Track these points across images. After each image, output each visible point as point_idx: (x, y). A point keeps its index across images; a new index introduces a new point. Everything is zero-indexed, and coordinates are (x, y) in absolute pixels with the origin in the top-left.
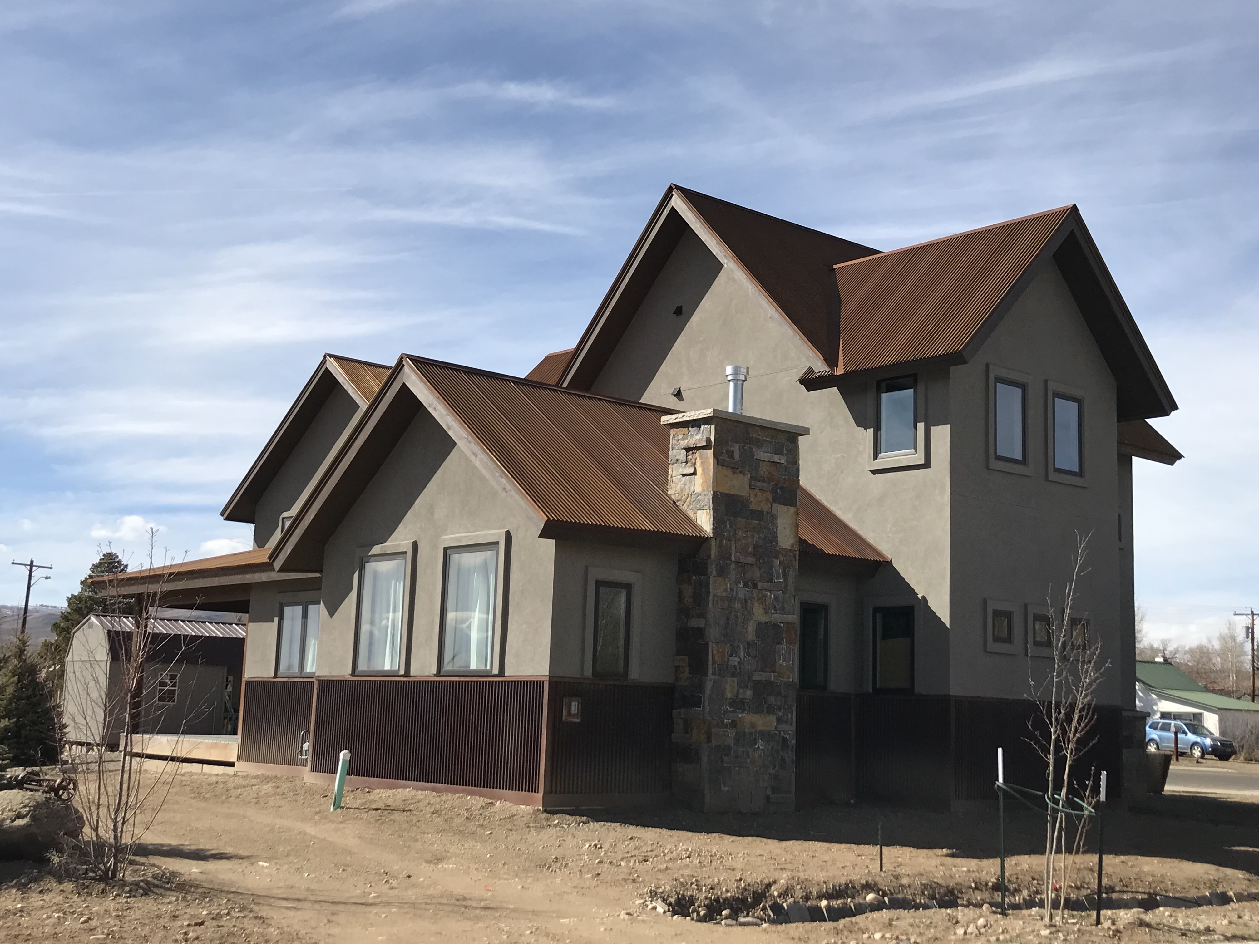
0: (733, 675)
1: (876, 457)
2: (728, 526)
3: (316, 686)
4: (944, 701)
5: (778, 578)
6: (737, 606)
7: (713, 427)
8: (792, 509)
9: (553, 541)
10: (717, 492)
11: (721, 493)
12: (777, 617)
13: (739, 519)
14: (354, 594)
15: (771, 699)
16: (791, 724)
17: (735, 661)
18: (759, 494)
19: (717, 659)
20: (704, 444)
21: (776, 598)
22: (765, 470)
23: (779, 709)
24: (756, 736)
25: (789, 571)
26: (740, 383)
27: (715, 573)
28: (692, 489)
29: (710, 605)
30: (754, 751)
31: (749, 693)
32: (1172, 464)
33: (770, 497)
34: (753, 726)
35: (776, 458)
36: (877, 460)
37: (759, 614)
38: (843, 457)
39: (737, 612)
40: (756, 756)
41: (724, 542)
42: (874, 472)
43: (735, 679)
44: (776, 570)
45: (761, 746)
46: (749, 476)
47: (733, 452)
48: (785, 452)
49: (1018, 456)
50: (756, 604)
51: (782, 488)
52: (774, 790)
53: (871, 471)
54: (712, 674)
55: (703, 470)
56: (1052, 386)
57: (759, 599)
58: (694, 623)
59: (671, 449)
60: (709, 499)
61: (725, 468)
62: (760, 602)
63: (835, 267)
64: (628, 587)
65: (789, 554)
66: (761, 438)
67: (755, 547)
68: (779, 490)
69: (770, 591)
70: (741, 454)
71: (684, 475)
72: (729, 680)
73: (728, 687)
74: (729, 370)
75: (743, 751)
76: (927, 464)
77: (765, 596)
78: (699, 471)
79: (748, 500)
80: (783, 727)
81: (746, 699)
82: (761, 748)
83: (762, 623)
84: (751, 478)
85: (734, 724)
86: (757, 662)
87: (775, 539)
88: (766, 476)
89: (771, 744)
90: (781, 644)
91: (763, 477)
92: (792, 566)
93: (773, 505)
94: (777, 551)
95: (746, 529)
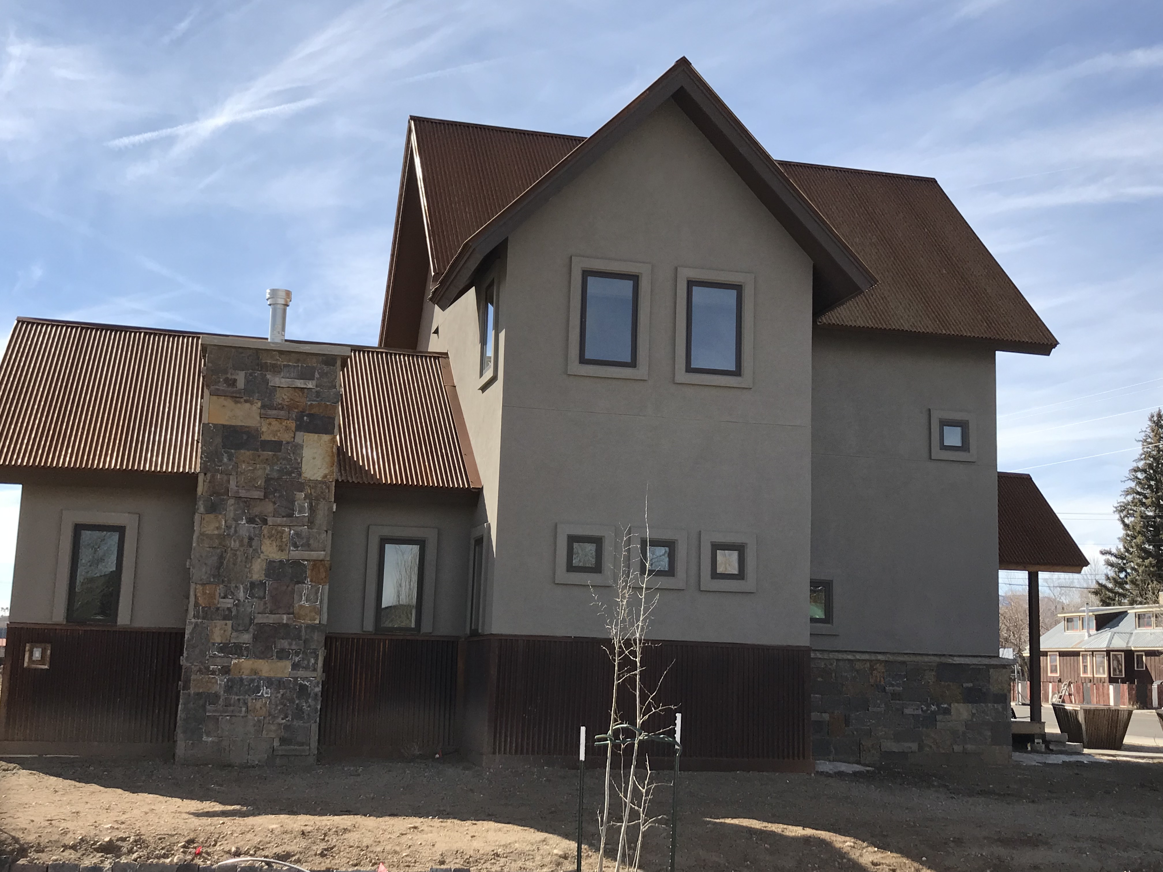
0: (225, 618)
2: (225, 460)
5: (301, 512)
6: (234, 544)
8: (326, 437)
10: (209, 423)
11: (215, 425)
12: (295, 554)
13: (242, 451)
15: (284, 644)
16: (315, 670)
17: (228, 603)
18: (274, 422)
19: (201, 601)
21: (297, 534)
22: (285, 397)
23: (297, 654)
24: (259, 682)
25: (317, 504)
26: (281, 307)
27: (202, 509)
29: (194, 543)
30: (256, 699)
31: (246, 638)
33: (292, 425)
34: (255, 672)
35: (300, 384)
37: (270, 551)
39: (236, 551)
40: (259, 704)
41: (219, 476)
43: (230, 623)
44: (298, 504)
45: (267, 693)
46: (259, 404)
47: (235, 380)
48: (317, 375)
49: (625, 358)
50: (267, 541)
51: (309, 415)
52: (283, 741)
54: (194, 617)
56: (687, 273)
57: (269, 537)
61: (223, 397)
62: (272, 539)
64: (121, 530)
65: (320, 485)
66: (279, 363)
67: (268, 480)
68: (305, 418)
69: (288, 526)
70: (248, 382)
72: (220, 623)
73: (217, 631)
75: (239, 700)
77: (281, 532)
79: (257, 430)
80: (301, 673)
81: (244, 644)
82: (265, 696)
83: (274, 562)
84: (263, 407)
85: (226, 670)
86: (265, 603)
87: (297, 469)
88: (287, 403)
89: (282, 691)
90: (304, 583)
91: (281, 404)
92: (324, 499)
93: (298, 433)
94: (302, 483)
95: (253, 462)
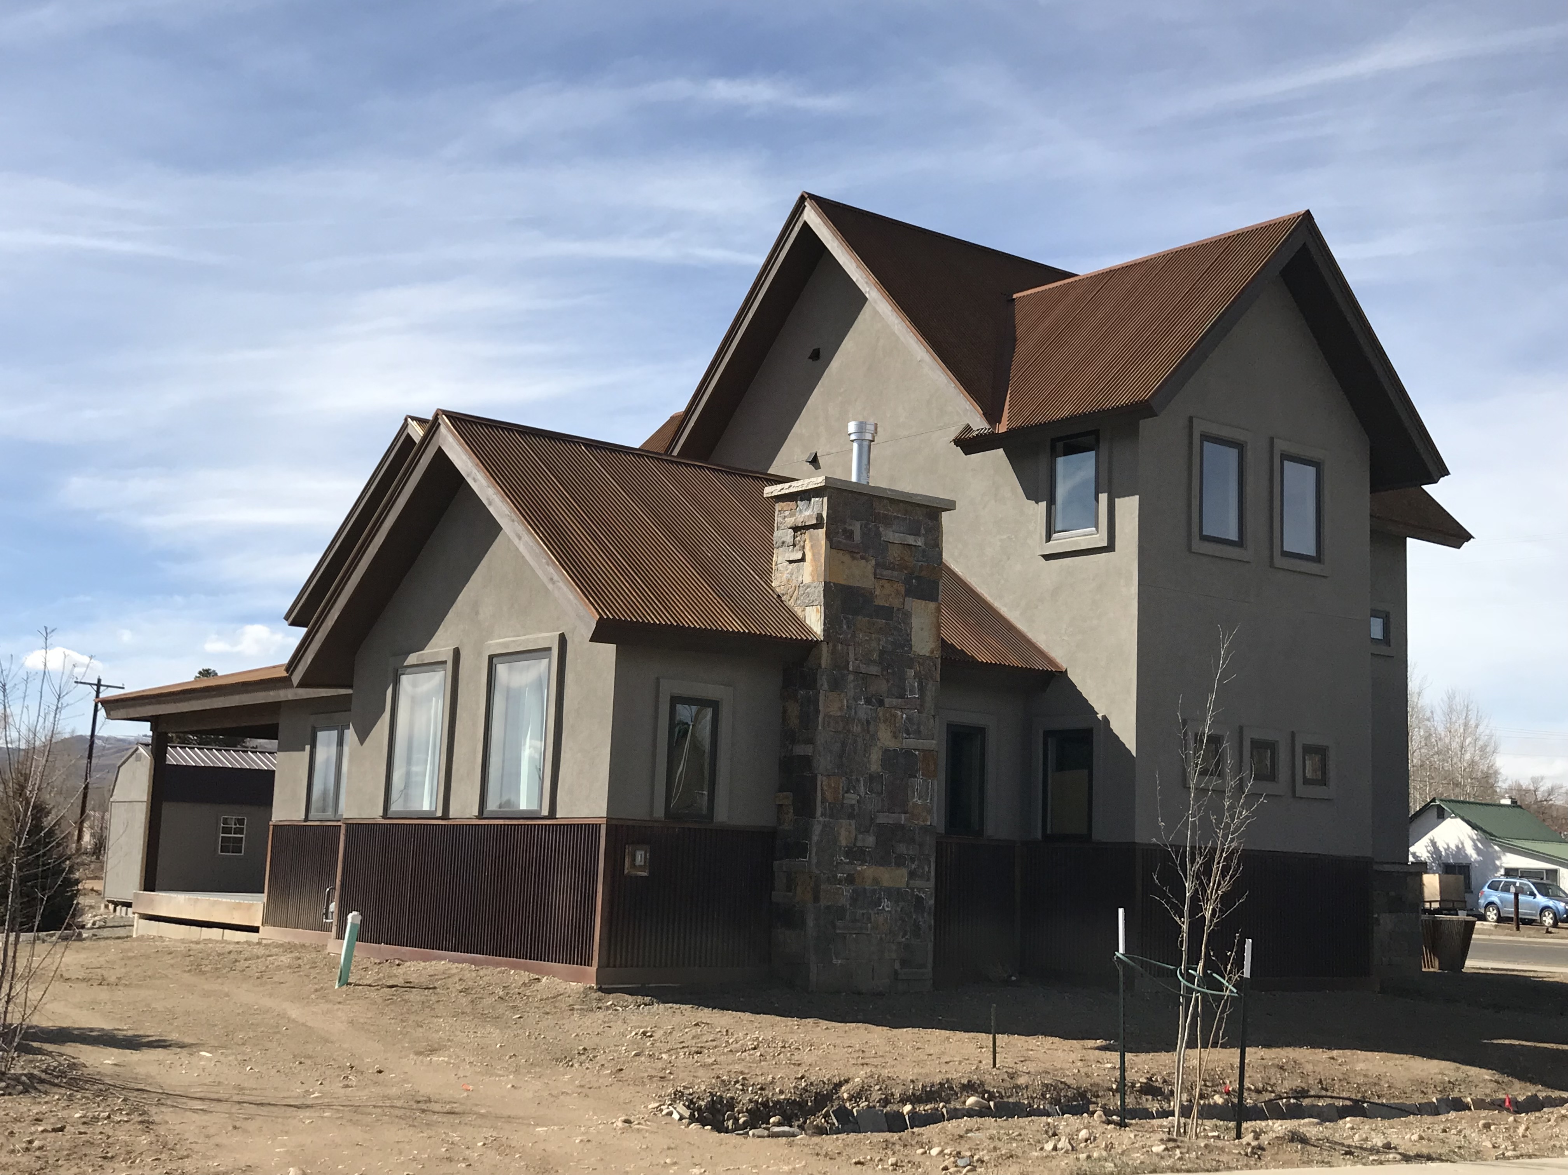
0: (851, 816)
1: (1048, 539)
2: (845, 627)
3: (343, 831)
4: (1129, 849)
5: (912, 692)
6: (856, 729)
7: (825, 499)
8: (932, 605)
9: (613, 647)
10: (830, 582)
11: (834, 584)
12: (910, 743)
13: (859, 618)
14: (387, 715)
15: (902, 848)
16: (928, 880)
17: (851, 799)
18: (887, 585)
19: (828, 795)
20: (814, 522)
21: (909, 719)
22: (896, 555)
23: (912, 860)
24: (880, 894)
25: (927, 684)
26: (866, 443)
27: (826, 686)
28: (800, 579)
29: (820, 728)
30: (878, 914)
31: (871, 840)
32: (1458, 547)
33: (902, 589)
34: (876, 881)
35: (911, 540)
36: (1051, 542)
37: (885, 738)
38: (1010, 538)
39: (856, 736)
40: (881, 919)
41: (840, 647)
42: (1047, 557)
43: (853, 822)
44: (908, 682)
45: (888, 907)
46: (873, 562)
47: (852, 532)
48: (923, 531)
49: (1233, 536)
50: (882, 726)
51: (918, 578)
52: (904, 963)
53: (1044, 556)
54: (822, 815)
55: (814, 555)
56: (1281, 445)
57: (885, 721)
58: (800, 750)
59: (776, 529)
60: (819, 591)
61: (842, 552)
62: (887, 723)
63: (1015, 296)
64: (715, 705)
65: (928, 662)
66: (890, 514)
67: (882, 653)
68: (914, 581)
69: (901, 709)
70: (863, 535)
71: (791, 562)
72: (844, 822)
73: (843, 833)
74: (852, 427)
75: (863, 914)
76: (1110, 548)
77: (895, 716)
78: (809, 556)
79: (871, 593)
80: (918, 883)
81: (867, 847)
82: (887, 909)
83: (890, 751)
84: (877, 565)
85: (850, 879)
86: (883, 800)
87: (908, 643)
88: (897, 563)
89: (901, 904)
90: (916, 777)
91: (892, 563)
92: (932, 678)
93: (907, 599)
94: (911, 659)
95: (869, 631)
